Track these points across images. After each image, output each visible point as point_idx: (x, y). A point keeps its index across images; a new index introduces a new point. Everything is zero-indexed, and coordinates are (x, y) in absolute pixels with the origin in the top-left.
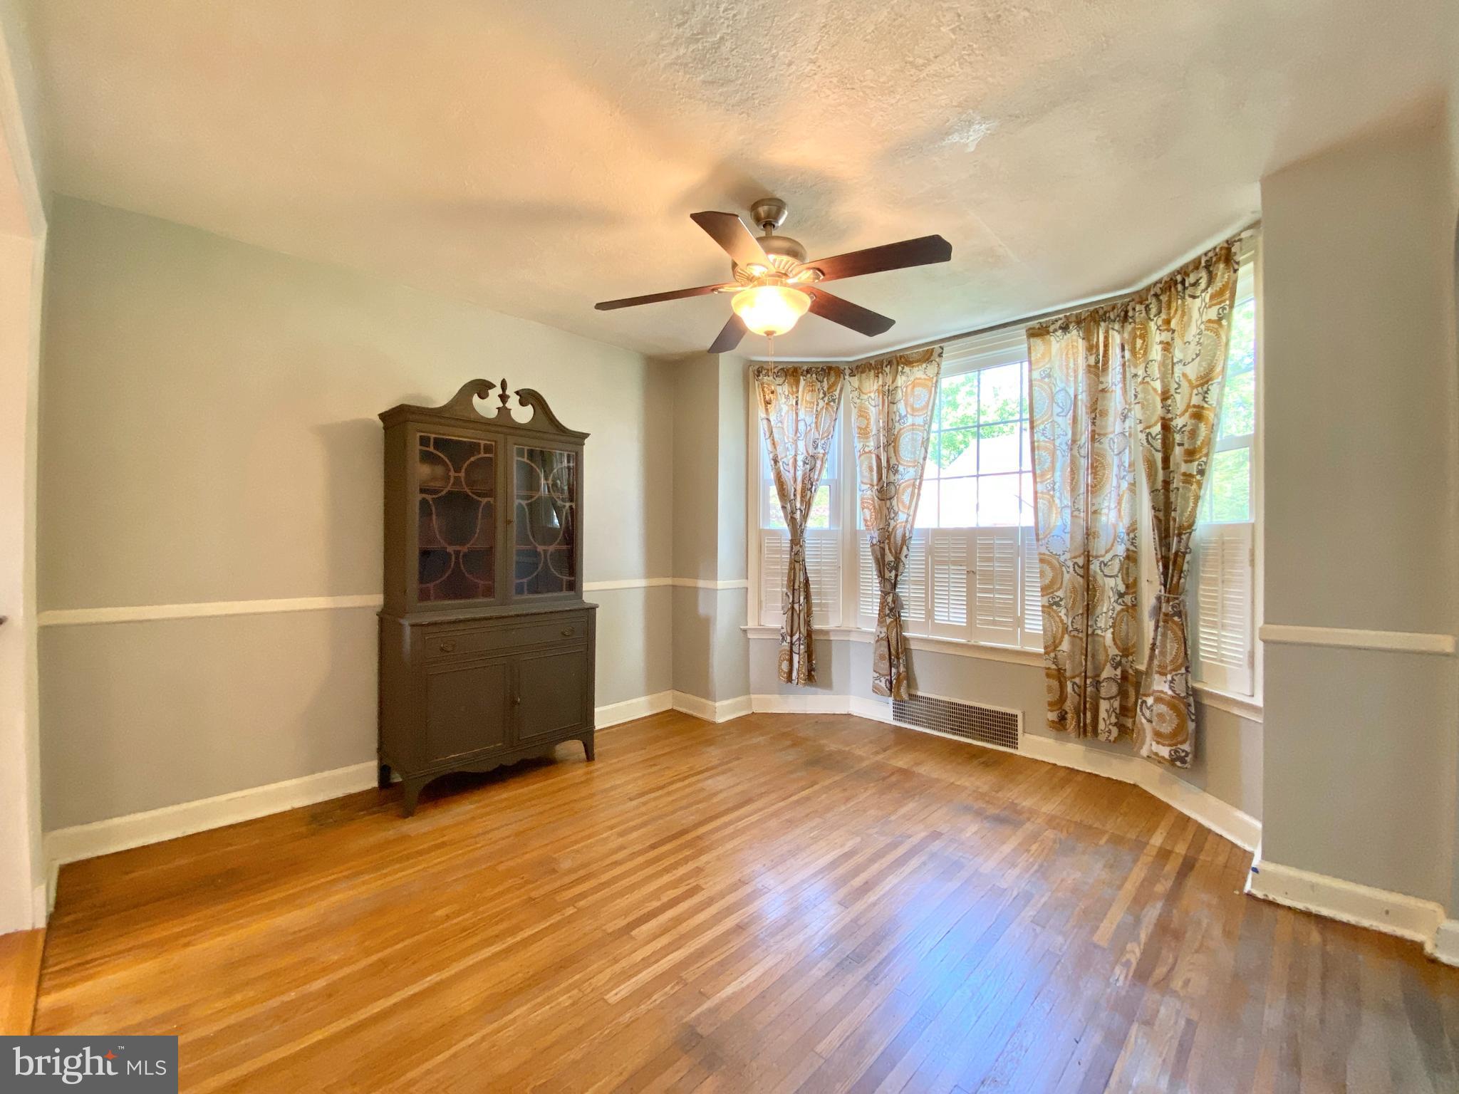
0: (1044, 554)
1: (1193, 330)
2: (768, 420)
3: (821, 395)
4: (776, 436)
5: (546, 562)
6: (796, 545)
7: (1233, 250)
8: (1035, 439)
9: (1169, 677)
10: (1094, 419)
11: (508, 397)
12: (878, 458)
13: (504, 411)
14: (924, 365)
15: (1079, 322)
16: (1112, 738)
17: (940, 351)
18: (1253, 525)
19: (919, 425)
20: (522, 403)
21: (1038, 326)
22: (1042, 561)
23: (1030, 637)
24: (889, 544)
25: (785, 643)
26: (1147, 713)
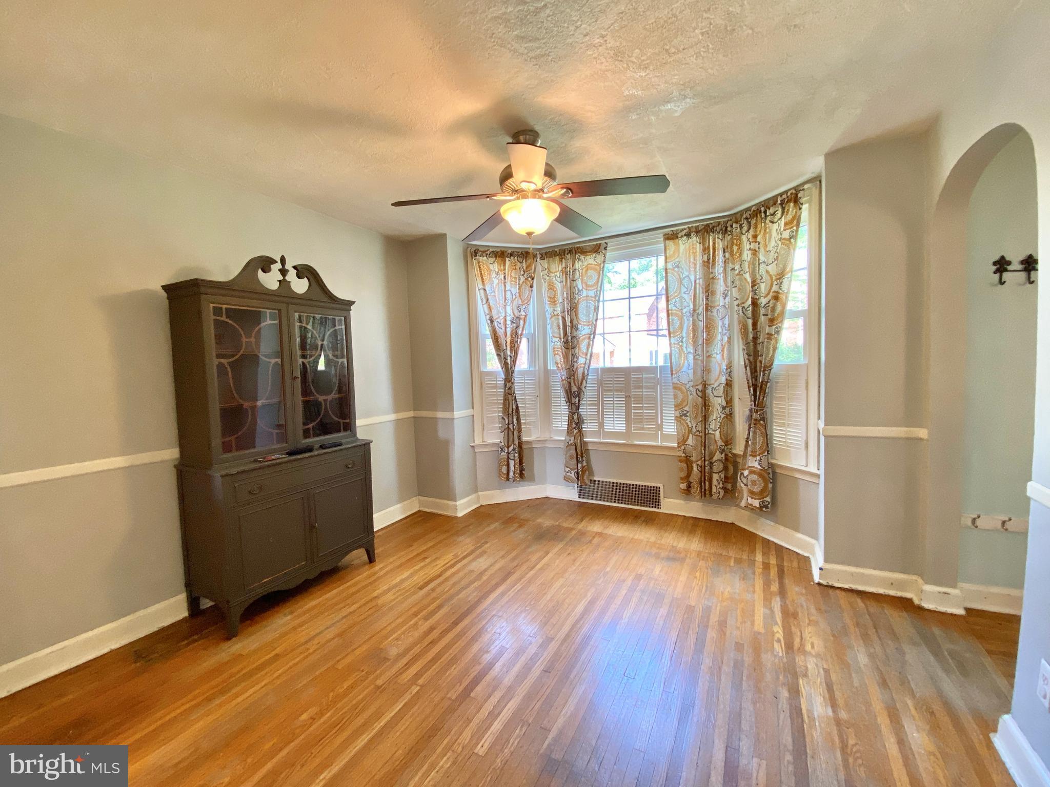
0: (676, 384)
1: (773, 244)
2: (485, 290)
3: (522, 273)
4: (491, 301)
5: (326, 408)
6: (509, 382)
7: (799, 195)
8: (670, 308)
9: (758, 458)
10: (708, 296)
11: (288, 271)
12: (564, 318)
13: (284, 283)
14: (594, 255)
15: (697, 232)
16: (720, 497)
17: (605, 245)
18: (807, 365)
19: (591, 297)
20: (299, 277)
21: (671, 233)
22: (675, 388)
23: (666, 437)
24: (574, 379)
25: (503, 453)
26: (745, 480)
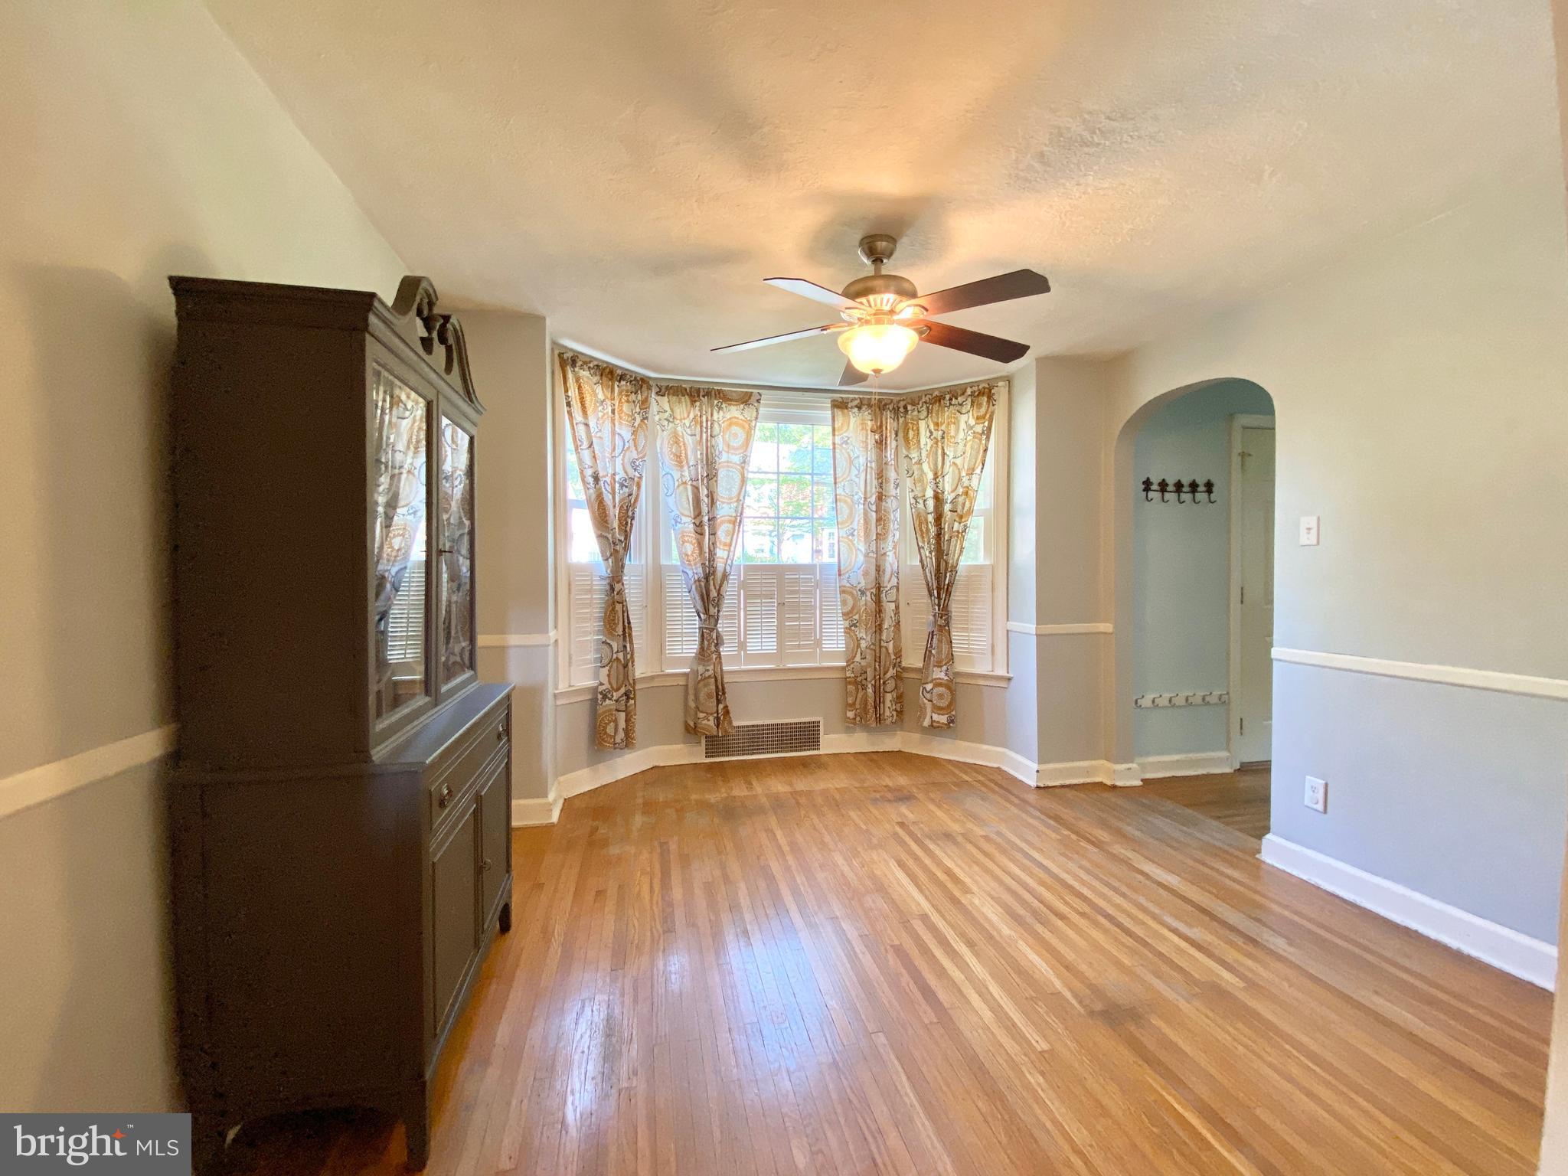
0: (845, 586)
1: (961, 435)
2: (587, 425)
3: (637, 409)
4: (596, 446)
7: (993, 391)
8: (838, 493)
9: (944, 668)
10: (881, 483)
12: (696, 489)
15: (870, 406)
16: (894, 721)
17: (759, 397)
18: (993, 567)
19: (735, 464)
20: (441, 339)
21: (840, 400)
22: (843, 592)
24: (712, 582)
25: (608, 702)
26: (928, 696)
